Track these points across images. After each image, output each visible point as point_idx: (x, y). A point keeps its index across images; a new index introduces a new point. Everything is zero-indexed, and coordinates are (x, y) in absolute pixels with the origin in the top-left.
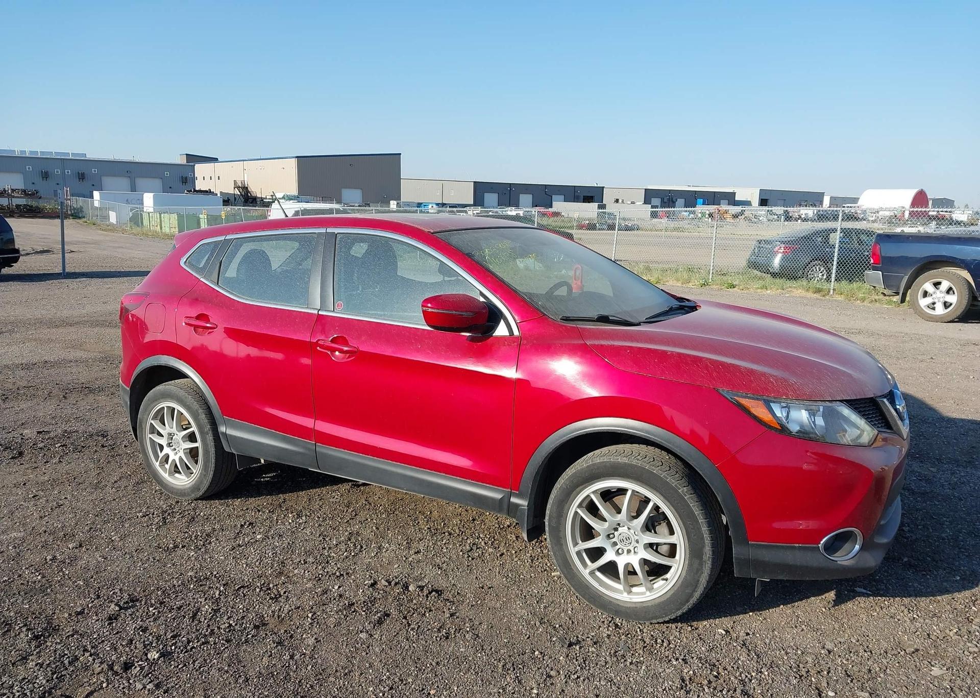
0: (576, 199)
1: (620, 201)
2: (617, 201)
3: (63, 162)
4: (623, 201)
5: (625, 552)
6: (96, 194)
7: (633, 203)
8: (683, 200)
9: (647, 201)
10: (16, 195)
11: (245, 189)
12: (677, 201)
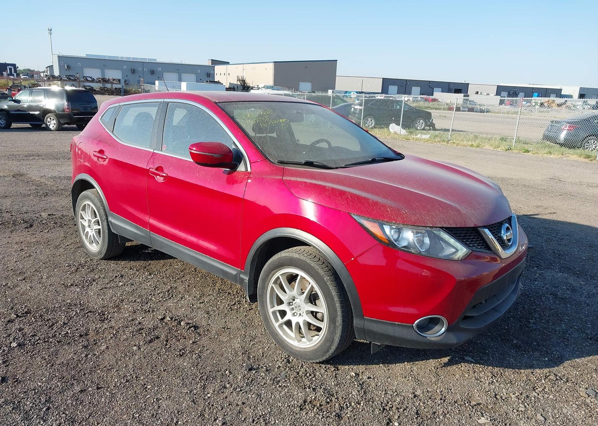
0: (449, 91)
1: (479, 93)
2: (477, 93)
3: (143, 64)
4: (481, 93)
5: (298, 315)
6: (157, 82)
7: (488, 94)
8: (524, 93)
9: (498, 93)
10: (115, 82)
11: (244, 81)
12: (519, 94)
